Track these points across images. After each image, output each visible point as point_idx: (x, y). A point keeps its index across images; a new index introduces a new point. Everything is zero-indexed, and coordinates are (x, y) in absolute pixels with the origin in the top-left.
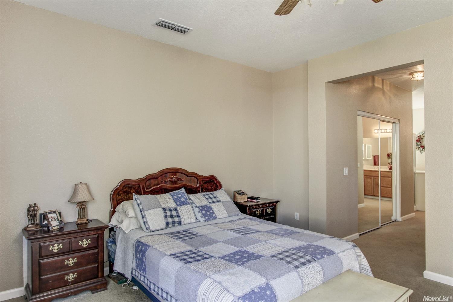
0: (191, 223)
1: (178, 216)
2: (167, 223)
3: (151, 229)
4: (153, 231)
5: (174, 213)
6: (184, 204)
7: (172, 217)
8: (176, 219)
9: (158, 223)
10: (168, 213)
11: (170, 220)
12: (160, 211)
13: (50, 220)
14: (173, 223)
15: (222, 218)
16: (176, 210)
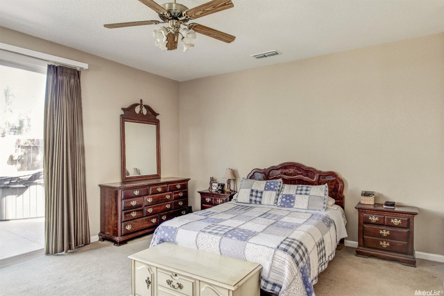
0: (269, 205)
1: (261, 197)
2: (251, 200)
3: (238, 201)
4: (239, 203)
5: (259, 195)
6: (270, 190)
7: (256, 197)
8: (258, 199)
9: (243, 199)
10: (254, 194)
11: (253, 198)
12: (249, 190)
13: (213, 186)
14: (255, 201)
15: (299, 209)
16: (262, 193)
